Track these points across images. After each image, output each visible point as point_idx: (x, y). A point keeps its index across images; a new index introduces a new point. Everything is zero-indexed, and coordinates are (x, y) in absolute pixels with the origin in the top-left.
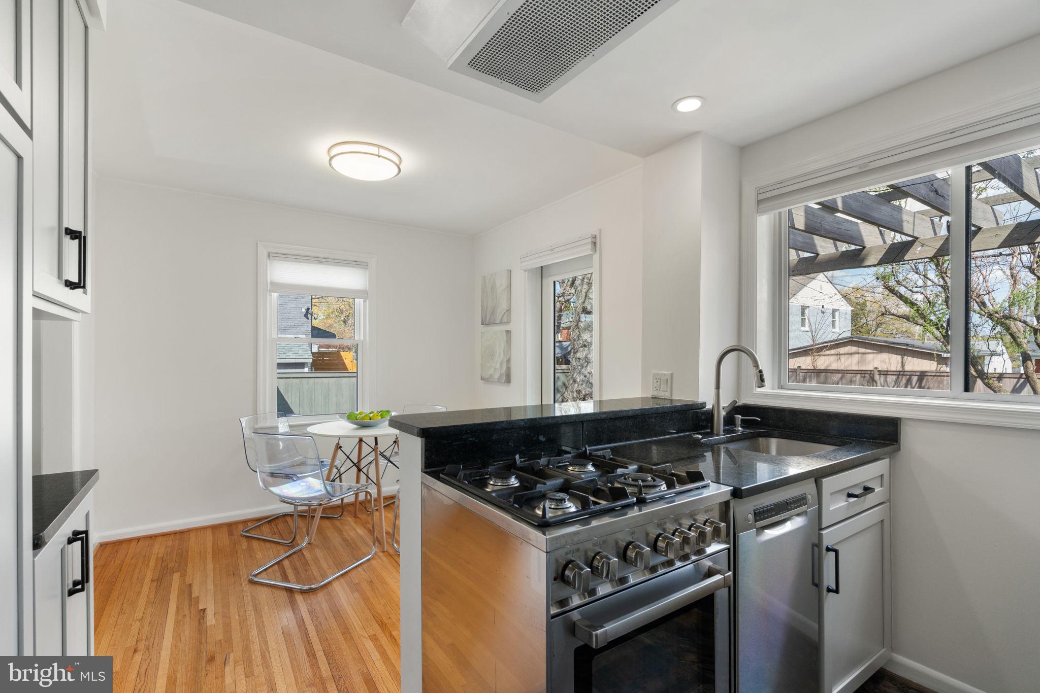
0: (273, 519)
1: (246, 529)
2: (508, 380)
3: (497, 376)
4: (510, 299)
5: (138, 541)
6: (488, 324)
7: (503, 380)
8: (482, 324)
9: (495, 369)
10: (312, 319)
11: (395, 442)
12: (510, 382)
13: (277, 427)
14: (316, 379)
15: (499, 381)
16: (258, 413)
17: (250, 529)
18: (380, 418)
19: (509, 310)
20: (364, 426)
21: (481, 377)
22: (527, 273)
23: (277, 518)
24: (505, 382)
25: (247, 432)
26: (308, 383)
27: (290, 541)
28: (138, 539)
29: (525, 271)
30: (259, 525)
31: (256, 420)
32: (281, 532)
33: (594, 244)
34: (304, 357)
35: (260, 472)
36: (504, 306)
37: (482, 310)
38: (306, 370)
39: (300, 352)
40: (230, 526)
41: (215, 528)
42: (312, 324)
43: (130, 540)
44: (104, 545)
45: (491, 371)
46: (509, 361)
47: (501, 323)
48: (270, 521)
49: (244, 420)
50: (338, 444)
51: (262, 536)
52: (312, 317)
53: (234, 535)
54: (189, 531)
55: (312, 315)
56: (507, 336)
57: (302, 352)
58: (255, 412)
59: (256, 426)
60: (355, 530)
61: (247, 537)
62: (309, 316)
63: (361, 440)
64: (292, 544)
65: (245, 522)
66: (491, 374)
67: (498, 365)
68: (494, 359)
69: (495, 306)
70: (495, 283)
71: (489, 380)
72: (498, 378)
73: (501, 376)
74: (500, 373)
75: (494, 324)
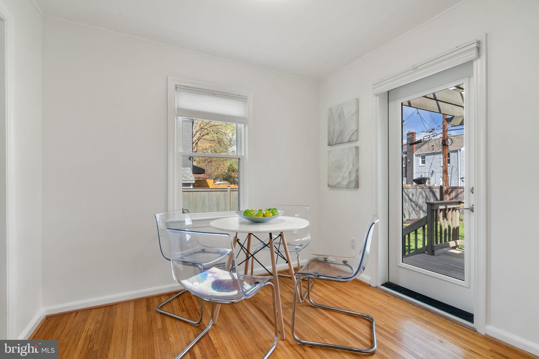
0: (181, 294)
1: (160, 305)
2: (357, 186)
3: (345, 183)
4: (358, 122)
5: (77, 314)
6: (336, 144)
7: (352, 186)
8: (329, 145)
9: (343, 178)
10: (193, 161)
11: (280, 235)
12: (358, 188)
13: (184, 222)
14: (197, 192)
15: (348, 187)
16: (169, 210)
17: (164, 305)
18: (272, 215)
19: (357, 131)
20: (256, 222)
21: (328, 185)
22: (378, 97)
23: (184, 293)
24: (354, 188)
25: (161, 225)
26: (193, 194)
27: (197, 322)
28: (77, 312)
29: (376, 96)
30: (170, 301)
31: (167, 216)
32: (188, 308)
33: (478, 49)
34: (190, 180)
35: (173, 260)
36: (353, 127)
37: (329, 134)
38: (192, 187)
39: (188, 177)
40: (148, 300)
41: (137, 302)
42: (193, 164)
43: (70, 313)
44: (49, 317)
45: (339, 180)
46: (357, 171)
47: (349, 141)
48: (178, 296)
49: (158, 216)
50: (236, 237)
51: (174, 314)
52: (193, 159)
53: (151, 311)
54: (117, 304)
55: (193, 158)
56: (356, 151)
57: (189, 177)
58: (166, 210)
59: (167, 221)
60: (248, 310)
61: (161, 313)
62: (191, 159)
63: (250, 234)
64: (199, 324)
65: (159, 296)
66: (338, 182)
67: (347, 174)
68: (341, 170)
69: (342, 129)
70: (343, 111)
71: (336, 187)
72: (346, 185)
73: (350, 182)
74: (348, 181)
75: (342, 143)
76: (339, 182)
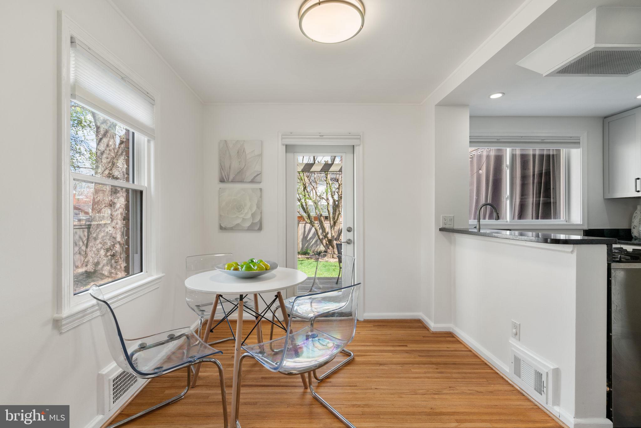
2: (260, 228)
3: (247, 224)
4: (261, 164)
6: (232, 182)
8: (222, 181)
9: (244, 219)
12: (262, 230)
15: (250, 229)
19: (260, 174)
21: (221, 227)
24: (257, 230)
36: (257, 168)
37: (222, 169)
47: (253, 182)
66: (236, 224)
67: (249, 216)
68: (242, 210)
69: (243, 167)
70: (244, 149)
71: (234, 229)
72: (248, 227)
73: (253, 224)
74: (251, 222)
75: (242, 181)
76: (239, 224)
